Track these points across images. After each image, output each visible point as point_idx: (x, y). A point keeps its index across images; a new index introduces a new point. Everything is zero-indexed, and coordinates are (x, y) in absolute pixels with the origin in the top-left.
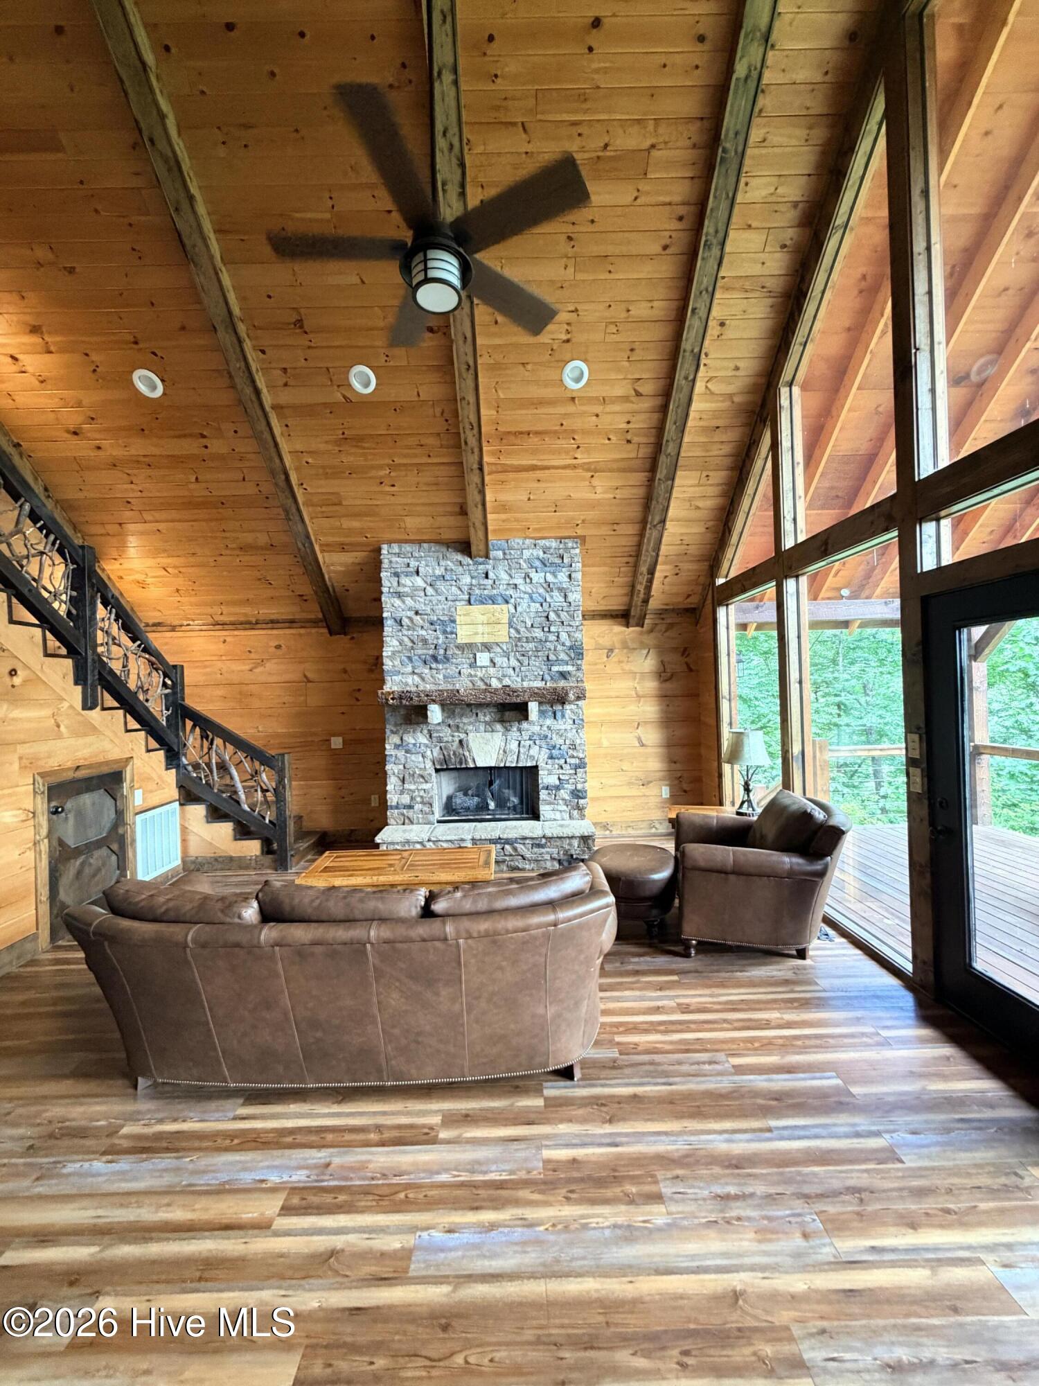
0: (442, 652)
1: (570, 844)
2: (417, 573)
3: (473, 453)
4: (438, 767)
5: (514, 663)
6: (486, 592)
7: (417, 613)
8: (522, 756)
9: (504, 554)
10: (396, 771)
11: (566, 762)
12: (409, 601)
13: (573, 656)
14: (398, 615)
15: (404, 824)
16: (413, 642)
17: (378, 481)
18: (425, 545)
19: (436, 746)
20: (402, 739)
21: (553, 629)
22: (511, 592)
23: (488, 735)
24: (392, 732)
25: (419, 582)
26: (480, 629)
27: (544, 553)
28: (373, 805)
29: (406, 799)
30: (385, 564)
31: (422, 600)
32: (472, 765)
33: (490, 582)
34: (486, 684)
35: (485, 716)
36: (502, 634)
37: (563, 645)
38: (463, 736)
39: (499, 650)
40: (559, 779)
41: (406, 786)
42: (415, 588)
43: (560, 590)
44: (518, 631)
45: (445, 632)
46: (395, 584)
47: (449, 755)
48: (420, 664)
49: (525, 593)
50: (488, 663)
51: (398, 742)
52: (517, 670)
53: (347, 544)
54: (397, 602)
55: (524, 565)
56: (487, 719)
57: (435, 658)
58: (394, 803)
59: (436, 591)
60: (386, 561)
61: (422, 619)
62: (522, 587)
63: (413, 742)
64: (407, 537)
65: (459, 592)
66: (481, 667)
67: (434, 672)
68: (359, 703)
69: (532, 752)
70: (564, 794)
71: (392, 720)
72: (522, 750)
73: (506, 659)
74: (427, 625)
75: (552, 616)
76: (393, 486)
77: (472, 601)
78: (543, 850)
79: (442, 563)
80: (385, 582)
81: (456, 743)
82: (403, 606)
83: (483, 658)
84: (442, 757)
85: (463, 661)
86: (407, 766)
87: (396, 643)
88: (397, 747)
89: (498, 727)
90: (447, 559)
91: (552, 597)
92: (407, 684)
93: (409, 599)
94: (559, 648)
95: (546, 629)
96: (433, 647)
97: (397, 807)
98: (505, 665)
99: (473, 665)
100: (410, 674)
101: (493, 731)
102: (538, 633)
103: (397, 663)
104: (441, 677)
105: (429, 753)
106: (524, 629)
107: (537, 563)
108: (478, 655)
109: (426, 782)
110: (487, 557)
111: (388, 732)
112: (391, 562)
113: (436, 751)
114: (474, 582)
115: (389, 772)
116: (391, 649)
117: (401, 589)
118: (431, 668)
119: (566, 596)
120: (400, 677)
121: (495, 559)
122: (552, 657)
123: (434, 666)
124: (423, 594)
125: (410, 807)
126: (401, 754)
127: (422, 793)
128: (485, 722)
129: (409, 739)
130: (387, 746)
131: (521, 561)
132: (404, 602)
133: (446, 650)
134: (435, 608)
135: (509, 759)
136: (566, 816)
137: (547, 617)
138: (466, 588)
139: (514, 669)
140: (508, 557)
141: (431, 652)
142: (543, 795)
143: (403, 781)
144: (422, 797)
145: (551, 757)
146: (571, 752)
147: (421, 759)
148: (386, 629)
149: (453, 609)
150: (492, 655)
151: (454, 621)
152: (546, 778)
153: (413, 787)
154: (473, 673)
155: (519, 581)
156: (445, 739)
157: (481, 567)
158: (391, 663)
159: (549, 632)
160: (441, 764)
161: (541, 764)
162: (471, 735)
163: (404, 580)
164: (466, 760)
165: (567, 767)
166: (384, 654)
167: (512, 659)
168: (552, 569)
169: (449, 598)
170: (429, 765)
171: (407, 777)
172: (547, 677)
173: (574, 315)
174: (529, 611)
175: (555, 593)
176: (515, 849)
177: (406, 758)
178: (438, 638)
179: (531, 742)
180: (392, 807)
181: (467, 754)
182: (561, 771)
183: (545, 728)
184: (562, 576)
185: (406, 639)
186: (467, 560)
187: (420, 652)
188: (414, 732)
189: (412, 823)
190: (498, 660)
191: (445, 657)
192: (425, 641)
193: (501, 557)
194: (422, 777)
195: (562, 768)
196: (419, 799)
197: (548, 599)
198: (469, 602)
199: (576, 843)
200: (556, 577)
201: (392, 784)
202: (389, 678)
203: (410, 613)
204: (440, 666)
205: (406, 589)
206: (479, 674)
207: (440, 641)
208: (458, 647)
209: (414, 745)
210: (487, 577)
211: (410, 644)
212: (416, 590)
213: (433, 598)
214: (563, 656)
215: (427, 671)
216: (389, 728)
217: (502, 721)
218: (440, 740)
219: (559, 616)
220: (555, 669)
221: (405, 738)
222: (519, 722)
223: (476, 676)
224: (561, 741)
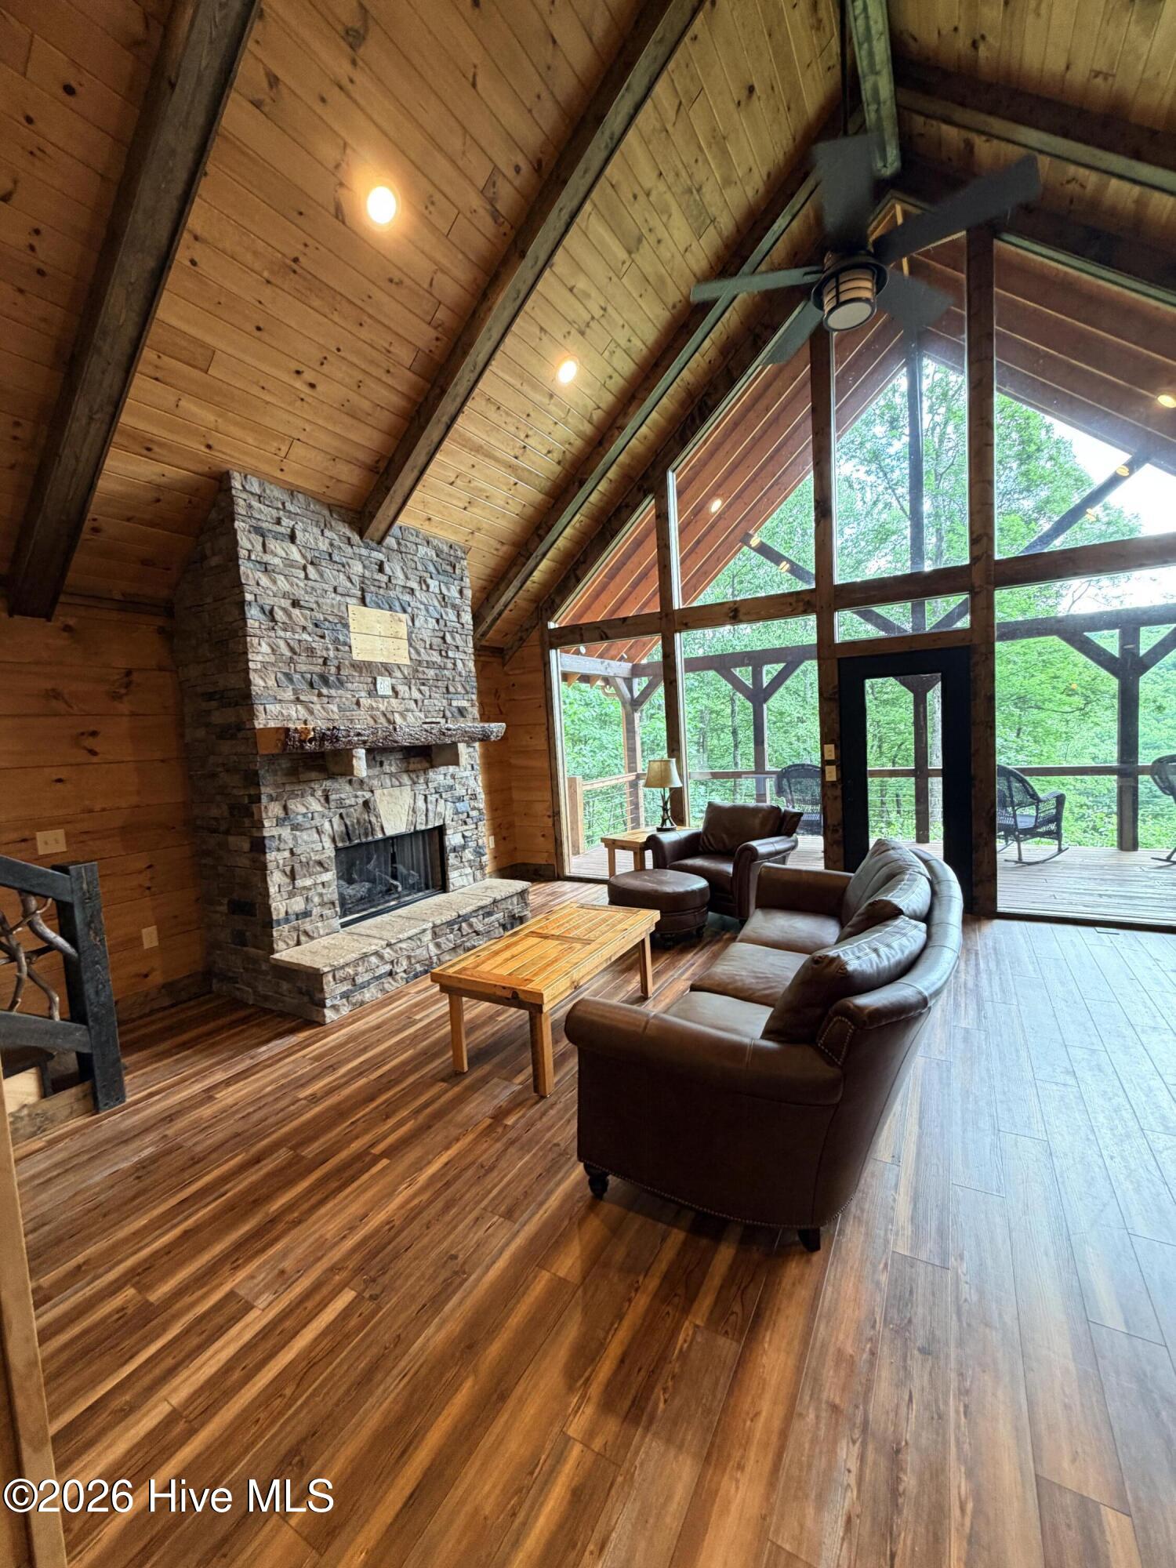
0: (333, 670)
1: (512, 904)
2: (292, 538)
4: (340, 845)
5: (416, 695)
6: (382, 591)
7: (295, 604)
8: (431, 815)
9: (399, 544)
10: (281, 862)
11: (468, 816)
12: (283, 584)
13: (468, 688)
14: (268, 601)
15: (298, 943)
16: (292, 649)
17: (294, 366)
18: (300, 496)
19: (335, 815)
20: (285, 808)
21: (451, 654)
22: (407, 597)
23: (397, 791)
24: (272, 799)
25: (295, 554)
26: (378, 641)
27: (437, 556)
28: (146, 946)
29: (298, 904)
30: (241, 508)
31: (302, 584)
32: (380, 836)
33: (385, 579)
34: (389, 721)
35: (390, 765)
36: (401, 656)
37: (461, 676)
38: (368, 795)
39: (398, 674)
40: (464, 837)
41: (299, 883)
42: (290, 563)
43: (454, 606)
44: (418, 653)
45: (336, 641)
46: (259, 548)
47: (353, 825)
48: (305, 687)
49: (421, 603)
50: (390, 693)
51: (282, 815)
52: (420, 703)
53: (161, 445)
54: (264, 581)
55: (420, 567)
56: (393, 769)
57: (325, 680)
58: (282, 915)
59: (322, 576)
60: (241, 502)
61: (302, 614)
62: (417, 593)
63: (305, 811)
64: (279, 474)
65: (349, 585)
66: (383, 697)
67: (325, 700)
68: (95, 759)
69: (439, 809)
70: (468, 855)
71: (269, 778)
72: (430, 806)
73: (407, 688)
74: (310, 627)
75: (448, 638)
76: (312, 386)
77: (368, 600)
78: (493, 918)
79: (327, 533)
80: (244, 541)
81: (360, 808)
82: (274, 589)
83: (384, 685)
84: (343, 828)
85: (358, 686)
86: (297, 851)
87: (265, 648)
88: (280, 822)
89: (405, 779)
90: (331, 529)
91: (447, 614)
92: (289, 718)
93: (282, 578)
94: (457, 678)
95: (444, 653)
96: (321, 661)
97: (287, 920)
98: (407, 696)
99: (373, 693)
100: (292, 702)
101: (401, 785)
102: (436, 657)
103: (271, 683)
104: (335, 709)
105: (327, 826)
106: (422, 650)
107: (432, 569)
108: (379, 679)
109: (327, 870)
110: (380, 542)
111: (264, 799)
112: (250, 506)
113: (336, 820)
114: (367, 574)
115: (271, 866)
116: (259, 658)
117: (267, 558)
118: (320, 695)
119: (458, 616)
120: (278, 706)
121: (389, 548)
122: (452, 689)
123: (325, 691)
124: (302, 575)
125: (306, 914)
126: (286, 832)
127: (320, 889)
128: (391, 775)
129: (297, 807)
130: (266, 823)
131: (416, 559)
132: (274, 582)
133: (338, 668)
134: (321, 600)
135: (419, 821)
136: (471, 878)
137: (443, 638)
138: (356, 580)
139: (416, 701)
140: (404, 550)
141: (318, 669)
142: (452, 859)
143: (292, 876)
144: (321, 895)
145: (457, 813)
146: (473, 803)
147: (316, 836)
148: (250, 622)
149: (343, 608)
150: (394, 681)
151: (346, 626)
152: (453, 839)
153: (308, 882)
154: (374, 705)
155: (415, 585)
156: (348, 802)
157: (375, 554)
158: (262, 683)
159: (447, 657)
160: (343, 841)
161: (448, 822)
162: (378, 792)
163: (272, 544)
164: (373, 830)
165: (469, 821)
166: (251, 665)
167: (413, 688)
168: (445, 579)
169: (339, 590)
170: (328, 844)
171: (297, 867)
172: (448, 714)
173: (602, 312)
174: (426, 627)
175: (450, 610)
176: (471, 925)
177: (295, 838)
178: (327, 649)
179: (437, 796)
180: (279, 923)
181: (373, 819)
182: (466, 827)
183: (448, 777)
184: (454, 592)
185: (282, 643)
186: (356, 538)
187: (302, 668)
188: (303, 797)
189: (312, 938)
190: (402, 689)
191: (338, 679)
192: (311, 651)
193: (395, 547)
194: (320, 863)
195: (465, 823)
196: (316, 900)
197: (444, 617)
198: (363, 601)
199: (515, 900)
200: (448, 589)
201: (276, 880)
202: (261, 708)
203: (286, 603)
204: (333, 692)
205: (276, 561)
206: (382, 708)
207: (332, 654)
208: (353, 666)
209: (304, 815)
210: (381, 570)
211: (288, 654)
212: (292, 566)
213: (317, 585)
214: (460, 689)
215: (315, 699)
216: (266, 791)
217: (407, 771)
218: (341, 804)
219: (454, 638)
220: (455, 703)
221: (291, 805)
222: (425, 771)
223: (378, 709)
224: (463, 792)
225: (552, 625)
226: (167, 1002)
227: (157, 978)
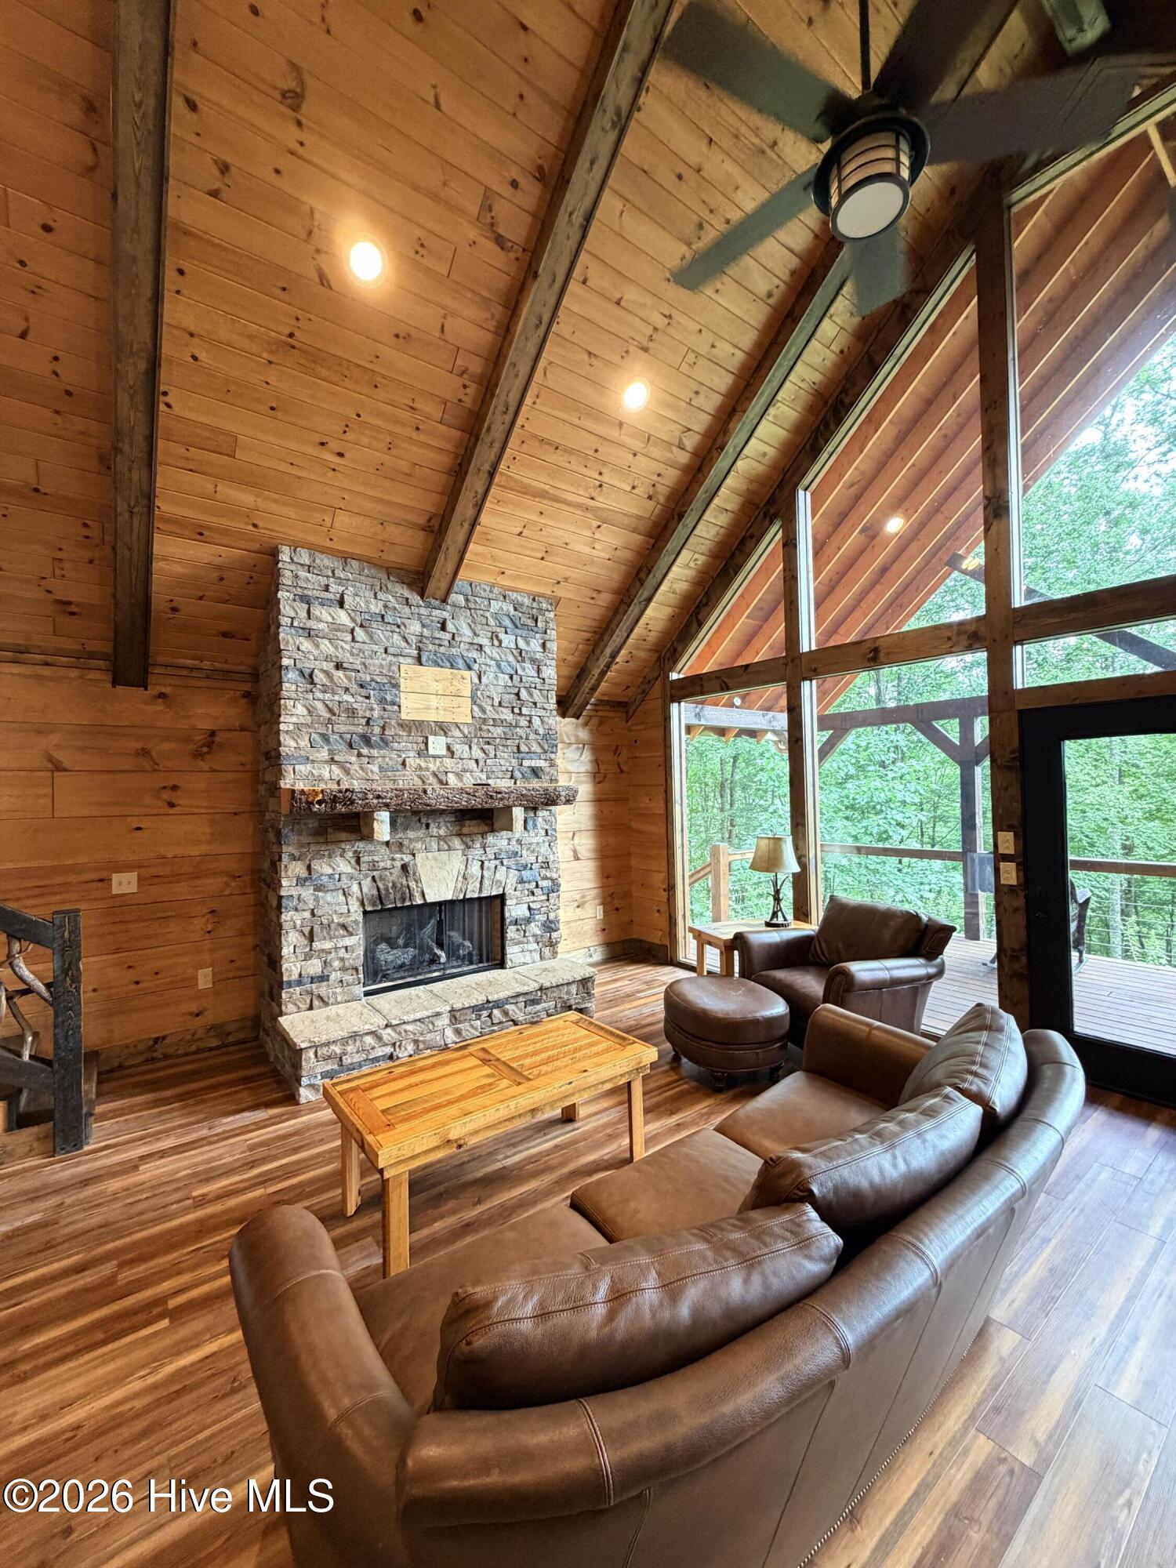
0: (377, 730)
1: (568, 993)
2: (341, 603)
3: (491, 446)
4: (369, 908)
5: (477, 753)
6: (442, 649)
7: (339, 666)
8: (486, 882)
9: (467, 600)
10: (299, 923)
11: (537, 886)
12: (325, 646)
13: (546, 747)
14: (308, 665)
15: (311, 1008)
16: (331, 711)
17: (318, 439)
18: (355, 563)
19: (366, 876)
20: (309, 868)
21: (525, 711)
22: (474, 654)
23: (444, 855)
24: (294, 858)
25: (343, 617)
26: (434, 701)
27: (515, 609)
28: (201, 986)
29: (314, 967)
30: (286, 579)
31: (347, 647)
32: (419, 901)
33: (448, 636)
34: (441, 782)
35: (439, 827)
36: (463, 713)
37: (536, 733)
38: (407, 858)
39: (457, 733)
40: (529, 908)
41: (317, 945)
42: (336, 627)
43: (533, 661)
44: (483, 711)
45: (382, 701)
46: (304, 614)
47: (387, 889)
48: (343, 747)
49: (492, 659)
50: (444, 752)
51: (304, 874)
52: (481, 763)
53: (209, 528)
54: (306, 645)
55: (492, 622)
56: (442, 832)
57: (366, 740)
58: (295, 977)
59: (371, 638)
60: (288, 573)
61: (346, 676)
62: (487, 650)
63: (330, 871)
64: (328, 544)
65: (404, 644)
66: (434, 757)
67: (366, 760)
68: (173, 811)
69: (498, 876)
70: (535, 928)
71: (294, 838)
72: (486, 873)
73: (467, 747)
74: (354, 687)
75: (524, 694)
76: (341, 455)
77: (424, 659)
78: (538, 1007)
79: (380, 595)
80: (286, 609)
81: (397, 871)
82: (316, 653)
83: (437, 744)
84: (375, 892)
85: (407, 746)
86: (317, 912)
87: (300, 710)
88: (301, 882)
89: (457, 843)
90: (387, 591)
91: (523, 669)
92: (320, 779)
93: (326, 642)
94: (532, 736)
95: (516, 710)
96: (364, 721)
97: (300, 983)
98: (466, 755)
99: (424, 752)
100: (326, 762)
101: (449, 849)
102: (506, 714)
103: (304, 743)
104: (376, 769)
105: (355, 888)
106: (489, 708)
107: (507, 622)
108: (431, 738)
109: (351, 934)
110: (444, 601)
111: (285, 858)
112: (296, 577)
113: (367, 884)
114: (426, 632)
115: (286, 926)
116: (294, 719)
117: (312, 624)
118: (359, 755)
119: (539, 671)
120: (309, 767)
121: (454, 605)
122: (523, 748)
123: (365, 751)
124: (349, 638)
125: (323, 978)
126: (307, 893)
127: (342, 953)
128: (439, 838)
129: (323, 868)
130: (284, 883)
131: (488, 614)
132: (317, 646)
133: (383, 728)
134: (368, 662)
135: (470, 888)
136: (537, 956)
137: (518, 695)
138: (413, 640)
139: (477, 761)
140: (472, 605)
141: (360, 730)
142: (511, 932)
143: (311, 938)
144: (342, 960)
145: (522, 881)
146: (543, 872)
147: (342, 898)
148: (285, 686)
149: (395, 668)
150: (450, 740)
151: (396, 686)
152: (515, 910)
153: (328, 945)
154: (423, 765)
155: (485, 642)
156: (382, 865)
157: (436, 612)
158: (293, 744)
159: (520, 714)
160: (374, 905)
161: (509, 891)
162: (419, 857)
163: (317, 611)
164: (411, 895)
165: (538, 891)
166: (282, 727)
167: (474, 747)
168: (524, 633)
169: (390, 650)
170: (355, 906)
171: (317, 929)
172: (517, 774)
173: (666, 321)
174: (496, 683)
175: (527, 665)
176: (506, 1013)
177: (317, 899)
178: (372, 709)
179: (497, 862)
180: (290, 984)
181: (412, 884)
182: (532, 898)
183: (514, 842)
184: (535, 645)
185: (319, 705)
186: (415, 599)
187: (343, 728)
188: (330, 857)
189: (326, 1004)
190: (460, 749)
191: (382, 739)
192: (352, 712)
193: (463, 603)
194: (344, 927)
195: (533, 893)
196: (336, 964)
197: (520, 672)
198: (419, 660)
199: (574, 989)
200: (528, 643)
201: (291, 942)
202: (290, 768)
203: (329, 666)
204: (375, 752)
205: (322, 626)
206: (432, 767)
207: (376, 714)
208: (401, 725)
209: (330, 876)
210: (443, 628)
211: (328, 715)
212: (338, 630)
213: (366, 647)
214: (535, 748)
215: (353, 759)
216: (287, 850)
217: (459, 835)
218: (373, 866)
219: (531, 695)
220: (526, 763)
221: (316, 865)
222: (483, 835)
223: (427, 769)
224: (533, 859)
225: (674, 676)
226: (213, 1043)
227: (208, 1019)
